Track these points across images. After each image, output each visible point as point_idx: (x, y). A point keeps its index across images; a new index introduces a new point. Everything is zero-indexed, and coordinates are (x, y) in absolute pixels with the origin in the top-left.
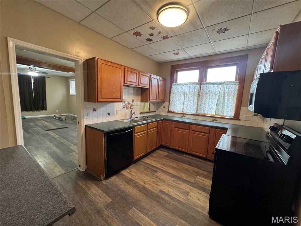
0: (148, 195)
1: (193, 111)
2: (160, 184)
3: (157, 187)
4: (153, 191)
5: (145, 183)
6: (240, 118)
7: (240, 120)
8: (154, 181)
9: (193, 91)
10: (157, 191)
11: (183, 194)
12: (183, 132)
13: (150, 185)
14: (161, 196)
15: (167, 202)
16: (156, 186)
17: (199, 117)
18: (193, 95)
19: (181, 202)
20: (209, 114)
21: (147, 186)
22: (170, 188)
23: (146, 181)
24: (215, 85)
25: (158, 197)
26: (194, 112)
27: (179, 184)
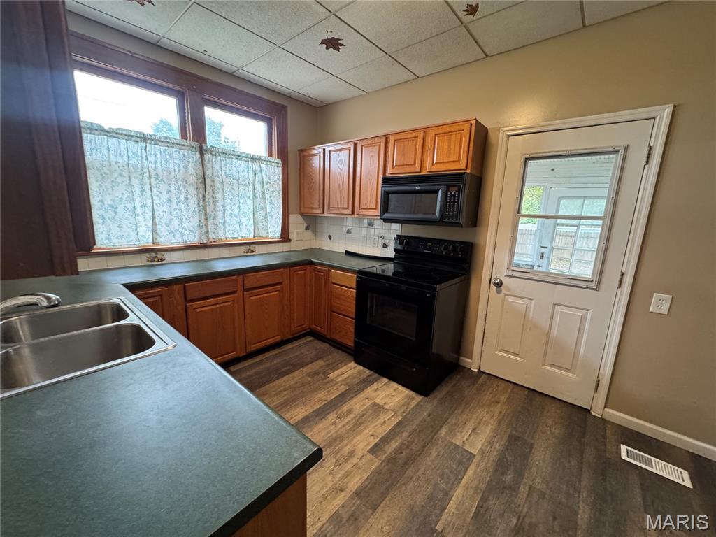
0: (387, 484)
1: (189, 235)
2: (347, 450)
3: (359, 457)
4: (376, 469)
5: (342, 490)
6: (290, 238)
7: (290, 240)
8: (334, 461)
9: (179, 170)
10: (371, 460)
11: (381, 415)
12: (218, 306)
13: (348, 474)
14: (388, 453)
15: (404, 446)
16: (354, 461)
17: (210, 250)
18: (180, 182)
19: (400, 422)
20: (237, 238)
21: (354, 483)
22: (362, 431)
23: (331, 484)
24: (241, 160)
25: (391, 460)
26: (193, 239)
27: (349, 412)
